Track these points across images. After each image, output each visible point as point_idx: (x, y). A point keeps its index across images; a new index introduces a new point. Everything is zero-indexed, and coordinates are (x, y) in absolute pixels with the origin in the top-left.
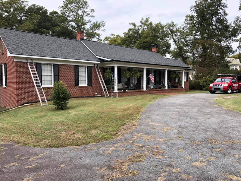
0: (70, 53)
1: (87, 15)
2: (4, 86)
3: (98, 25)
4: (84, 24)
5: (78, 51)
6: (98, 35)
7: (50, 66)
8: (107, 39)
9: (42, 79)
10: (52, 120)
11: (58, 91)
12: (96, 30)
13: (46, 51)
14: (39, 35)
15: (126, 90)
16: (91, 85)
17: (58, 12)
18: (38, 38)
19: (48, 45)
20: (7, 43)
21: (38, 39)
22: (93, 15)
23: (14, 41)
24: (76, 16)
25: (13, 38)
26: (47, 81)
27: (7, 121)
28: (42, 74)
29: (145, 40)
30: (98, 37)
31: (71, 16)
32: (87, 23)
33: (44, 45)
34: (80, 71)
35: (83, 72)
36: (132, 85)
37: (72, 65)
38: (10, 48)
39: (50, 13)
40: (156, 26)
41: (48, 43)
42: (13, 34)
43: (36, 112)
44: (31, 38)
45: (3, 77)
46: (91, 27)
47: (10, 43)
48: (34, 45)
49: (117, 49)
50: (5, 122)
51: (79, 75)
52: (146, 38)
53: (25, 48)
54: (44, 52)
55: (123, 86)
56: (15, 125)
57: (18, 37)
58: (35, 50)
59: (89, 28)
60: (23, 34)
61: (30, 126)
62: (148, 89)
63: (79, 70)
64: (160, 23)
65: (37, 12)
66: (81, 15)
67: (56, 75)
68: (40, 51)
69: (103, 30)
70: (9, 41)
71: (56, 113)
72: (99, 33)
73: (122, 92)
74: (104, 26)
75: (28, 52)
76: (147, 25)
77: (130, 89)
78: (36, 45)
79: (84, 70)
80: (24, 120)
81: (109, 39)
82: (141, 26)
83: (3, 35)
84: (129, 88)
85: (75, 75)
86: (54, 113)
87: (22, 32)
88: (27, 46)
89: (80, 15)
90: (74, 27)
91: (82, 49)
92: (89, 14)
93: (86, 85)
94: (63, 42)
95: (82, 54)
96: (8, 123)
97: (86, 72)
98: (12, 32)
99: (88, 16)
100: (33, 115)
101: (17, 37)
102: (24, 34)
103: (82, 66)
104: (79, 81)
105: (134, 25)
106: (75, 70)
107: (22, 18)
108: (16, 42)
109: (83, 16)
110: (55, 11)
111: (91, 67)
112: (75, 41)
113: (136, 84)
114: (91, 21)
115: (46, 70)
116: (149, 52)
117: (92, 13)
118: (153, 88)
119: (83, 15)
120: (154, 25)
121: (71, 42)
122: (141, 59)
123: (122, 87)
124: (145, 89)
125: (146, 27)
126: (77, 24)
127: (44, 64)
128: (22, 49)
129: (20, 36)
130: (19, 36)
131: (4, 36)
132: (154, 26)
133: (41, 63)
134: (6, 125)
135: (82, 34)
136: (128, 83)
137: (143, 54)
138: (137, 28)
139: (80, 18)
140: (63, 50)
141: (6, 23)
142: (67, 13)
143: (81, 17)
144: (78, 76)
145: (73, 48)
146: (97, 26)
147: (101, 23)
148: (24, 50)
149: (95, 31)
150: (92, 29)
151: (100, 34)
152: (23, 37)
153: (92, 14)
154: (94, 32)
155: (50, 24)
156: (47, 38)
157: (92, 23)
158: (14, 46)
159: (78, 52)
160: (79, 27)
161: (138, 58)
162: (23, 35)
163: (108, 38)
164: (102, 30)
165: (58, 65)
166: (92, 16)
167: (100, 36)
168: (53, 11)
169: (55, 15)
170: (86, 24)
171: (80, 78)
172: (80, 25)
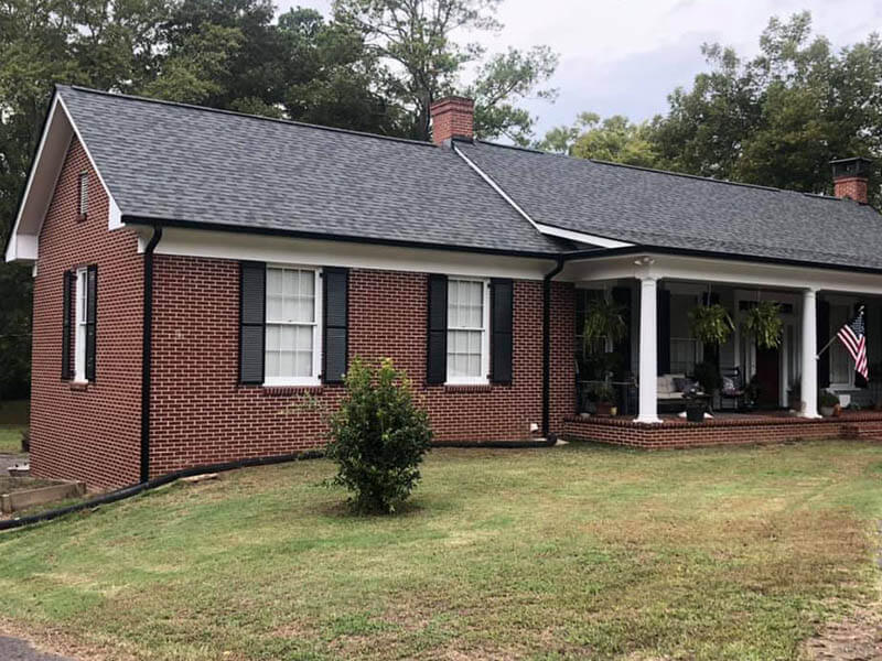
0: (404, 212)
1: (464, 22)
2: (80, 377)
3: (518, 68)
4: (448, 66)
5: (443, 199)
6: (522, 120)
7: (308, 277)
8: (558, 138)
9: (267, 349)
10: (357, 574)
11: (371, 411)
12: (511, 95)
13: (291, 201)
14: (255, 123)
15: (706, 415)
16: (508, 383)
17: (321, 14)
18: (250, 135)
19: (297, 169)
20: (110, 165)
21: (251, 139)
22: (494, 17)
23: (142, 153)
24: (407, 28)
25: (137, 137)
26: (290, 357)
27: (113, 566)
28: (267, 322)
29: (791, 138)
30: (516, 129)
31: (385, 29)
32: (464, 59)
33: (277, 170)
34: (455, 307)
35: (468, 308)
36: (730, 385)
37: (416, 274)
38: (124, 186)
39: (282, 18)
40: (853, 60)
41: (297, 163)
42: (133, 118)
43: (252, 522)
44: (216, 139)
45: (77, 333)
46: (484, 80)
47: (120, 164)
48: (231, 172)
49: (646, 189)
50: (101, 570)
51: (449, 327)
52: (797, 124)
53: (189, 189)
54: (278, 206)
55: (678, 391)
56: (162, 588)
57: (157, 132)
58: (235, 199)
59: (472, 84)
60: (179, 120)
61: (246, 598)
62: (829, 411)
63: (450, 302)
64: (872, 44)
65: (225, 16)
66: (437, 21)
67: (334, 327)
68: (263, 203)
69: (547, 94)
70: (116, 153)
71: (356, 532)
72: (523, 109)
73: (679, 422)
74: (552, 70)
75: (205, 206)
76: (801, 60)
77: (723, 410)
78: (240, 169)
79: (474, 302)
80: (203, 565)
81: (569, 143)
82: (762, 63)
83: (91, 125)
84: (717, 400)
85: (429, 327)
86: (351, 533)
87: (173, 109)
88: (200, 177)
89: (430, 19)
90: (395, 87)
91: (463, 189)
92: (473, 15)
93: (483, 381)
94: (369, 157)
95: (467, 218)
96: (119, 576)
97: (482, 308)
98: (129, 111)
99: (470, 22)
100: (241, 538)
101: (151, 132)
102: (186, 119)
103: (466, 281)
104: (449, 359)
105: (730, 59)
106: (429, 298)
107: (153, 47)
108: (148, 158)
109: (442, 26)
110: (304, 7)
111: (510, 282)
112: (425, 152)
113: (754, 380)
114: (482, 51)
115: (287, 299)
116: (818, 202)
117: (492, 7)
118: (849, 407)
119: (443, 20)
120: (836, 53)
121: (409, 153)
122: (777, 240)
123: (679, 395)
124: (810, 411)
125: (791, 67)
126: (411, 68)
127: (278, 269)
128: (178, 190)
129: (164, 126)
130: (159, 127)
131: (95, 131)
132: (839, 58)
133: (264, 263)
134: (115, 589)
135: (460, 111)
136: (708, 374)
137: (789, 215)
138: (740, 72)
139: (426, 39)
140: (370, 198)
141: (81, 75)
142: (365, 11)
143: (433, 34)
144: (445, 331)
145: (417, 183)
146: (514, 74)
147: (537, 58)
148: (186, 199)
149: (505, 102)
150: (486, 89)
151: (531, 116)
152: (181, 134)
153: (491, 13)
154: (499, 105)
155: (279, 72)
156: (290, 135)
157: (488, 58)
158: (142, 179)
159: (445, 204)
160: (422, 81)
161: (764, 236)
162: (179, 125)
163: (565, 139)
164: (540, 94)
165: (348, 275)
166: (491, 24)
167: (532, 128)
168: (296, 10)
169: (304, 28)
170: (461, 64)
171: (455, 344)
172: (429, 72)
